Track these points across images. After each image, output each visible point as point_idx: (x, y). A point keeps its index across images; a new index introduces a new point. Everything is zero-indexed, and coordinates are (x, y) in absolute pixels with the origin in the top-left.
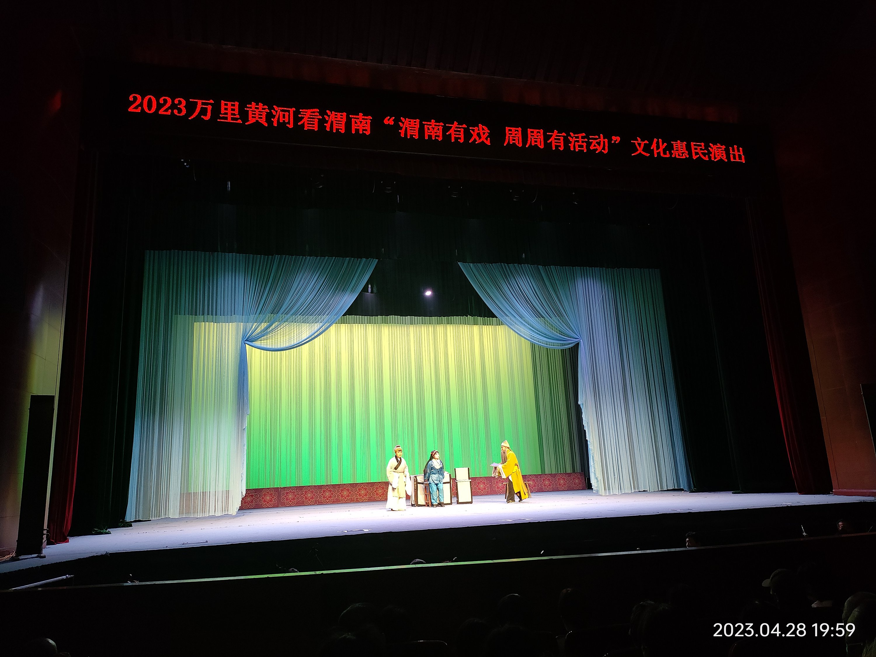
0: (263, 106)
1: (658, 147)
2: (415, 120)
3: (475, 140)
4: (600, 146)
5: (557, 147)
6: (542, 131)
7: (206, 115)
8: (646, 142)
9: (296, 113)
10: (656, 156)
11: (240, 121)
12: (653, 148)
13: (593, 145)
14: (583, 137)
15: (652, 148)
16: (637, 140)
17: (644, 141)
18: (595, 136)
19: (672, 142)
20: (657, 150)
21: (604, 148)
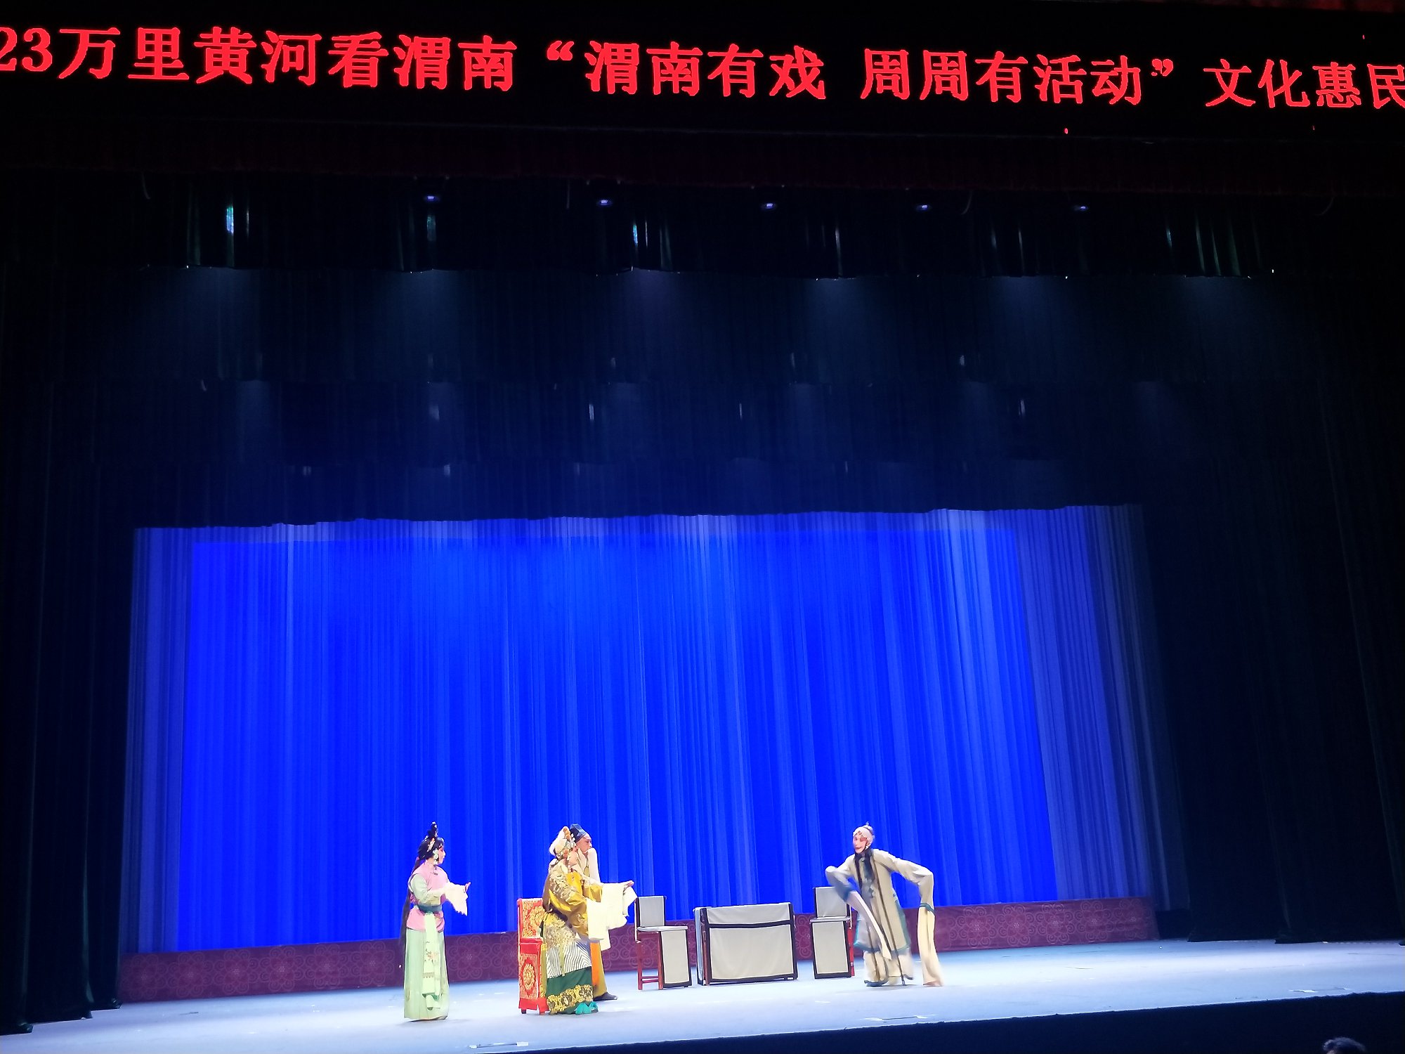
0: (241, 34)
1: (1277, 82)
2: (627, 47)
3: (785, 89)
4: (1119, 86)
5: (1002, 93)
6: (962, 55)
7: (98, 65)
8: (1246, 69)
9: (323, 47)
10: (1272, 104)
11: (184, 77)
12: (1265, 84)
13: (1100, 83)
14: (1073, 66)
15: (1260, 86)
16: (1220, 66)
17: (1239, 67)
18: (1105, 60)
19: (1314, 68)
20: (1275, 89)
21: (1130, 92)
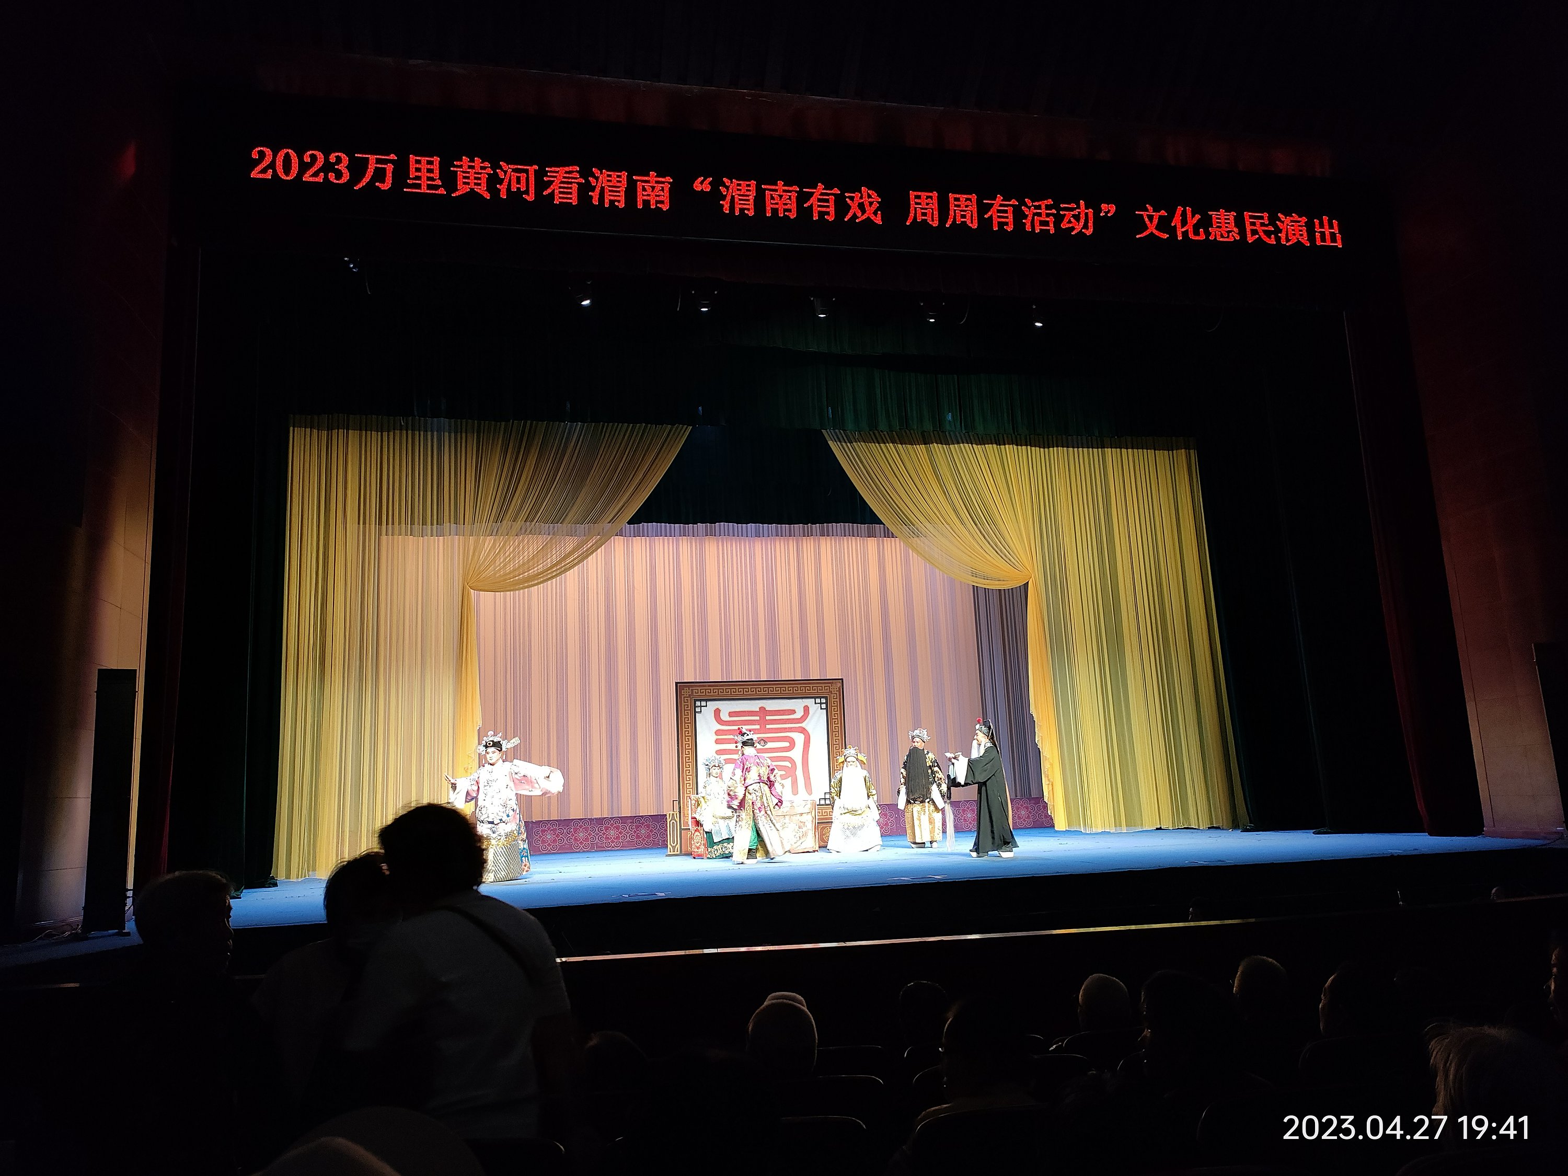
0: (482, 163)
1: (1184, 223)
2: (748, 183)
3: (855, 216)
4: (1078, 221)
5: (1001, 225)
6: (974, 197)
7: (383, 181)
8: (1164, 213)
9: (540, 174)
10: (1180, 238)
11: (442, 191)
12: (1176, 224)
13: (1066, 220)
14: (1048, 207)
15: (1173, 225)
16: (1147, 210)
17: (1159, 211)
18: (1070, 204)
19: (1210, 213)
20: (1182, 227)
21: (1086, 226)
